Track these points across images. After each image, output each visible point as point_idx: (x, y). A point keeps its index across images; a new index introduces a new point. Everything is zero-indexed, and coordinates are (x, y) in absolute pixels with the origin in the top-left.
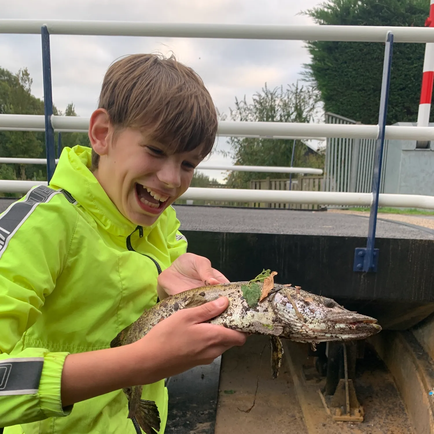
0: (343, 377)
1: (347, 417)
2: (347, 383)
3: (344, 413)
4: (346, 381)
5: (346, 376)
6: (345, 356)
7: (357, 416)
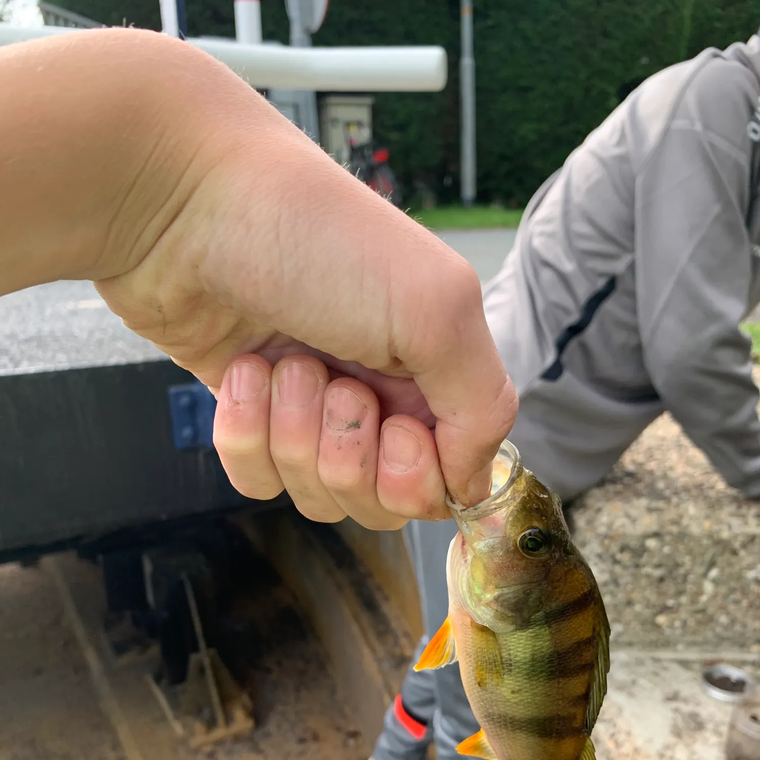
0: (196, 649)
1: (220, 732)
2: (207, 662)
3: (211, 724)
4: (203, 657)
5: (202, 644)
6: (192, 604)
7: (242, 722)
